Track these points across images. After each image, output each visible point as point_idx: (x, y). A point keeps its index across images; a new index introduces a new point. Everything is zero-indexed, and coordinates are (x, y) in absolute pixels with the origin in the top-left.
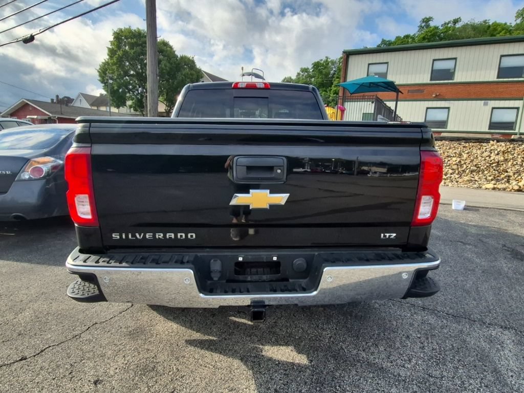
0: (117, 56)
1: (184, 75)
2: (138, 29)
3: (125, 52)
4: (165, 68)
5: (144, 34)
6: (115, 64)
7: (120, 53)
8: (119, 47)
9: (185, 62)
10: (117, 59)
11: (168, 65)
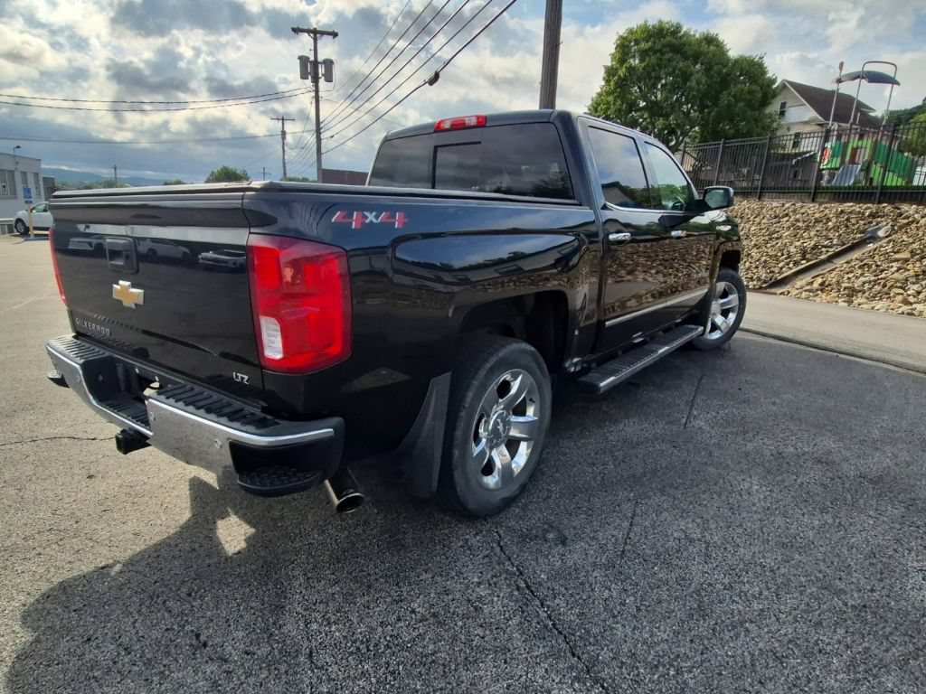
0: (616, 78)
1: (734, 97)
2: (660, 22)
3: (631, 69)
4: (696, 87)
5: (668, 29)
6: (612, 93)
7: (622, 72)
8: (622, 61)
9: (741, 70)
10: (616, 83)
11: (704, 80)
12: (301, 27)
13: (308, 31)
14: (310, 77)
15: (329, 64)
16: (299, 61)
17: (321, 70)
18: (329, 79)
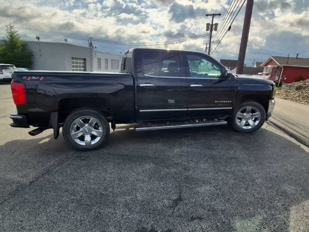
12: (209, 14)
13: (211, 15)
14: (209, 30)
15: (216, 25)
16: (206, 25)
17: (214, 27)
18: (216, 30)
